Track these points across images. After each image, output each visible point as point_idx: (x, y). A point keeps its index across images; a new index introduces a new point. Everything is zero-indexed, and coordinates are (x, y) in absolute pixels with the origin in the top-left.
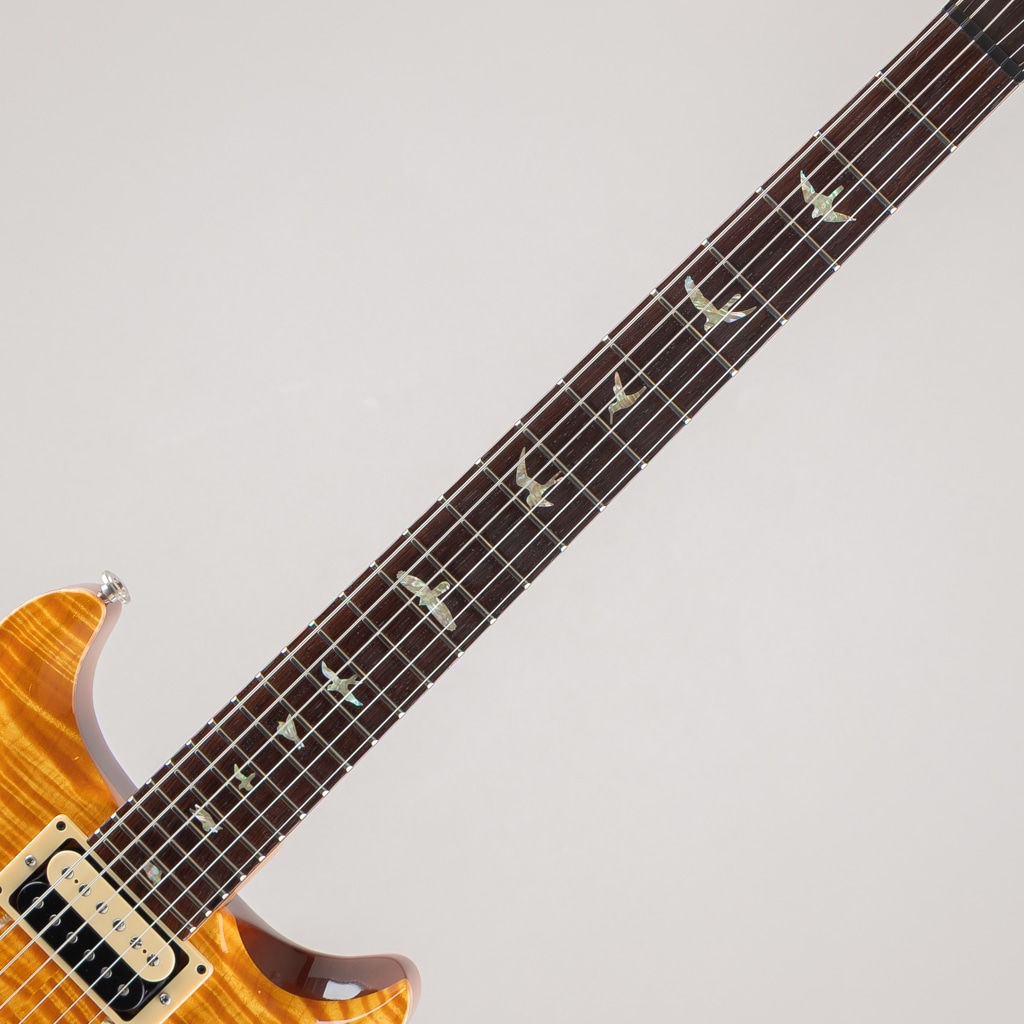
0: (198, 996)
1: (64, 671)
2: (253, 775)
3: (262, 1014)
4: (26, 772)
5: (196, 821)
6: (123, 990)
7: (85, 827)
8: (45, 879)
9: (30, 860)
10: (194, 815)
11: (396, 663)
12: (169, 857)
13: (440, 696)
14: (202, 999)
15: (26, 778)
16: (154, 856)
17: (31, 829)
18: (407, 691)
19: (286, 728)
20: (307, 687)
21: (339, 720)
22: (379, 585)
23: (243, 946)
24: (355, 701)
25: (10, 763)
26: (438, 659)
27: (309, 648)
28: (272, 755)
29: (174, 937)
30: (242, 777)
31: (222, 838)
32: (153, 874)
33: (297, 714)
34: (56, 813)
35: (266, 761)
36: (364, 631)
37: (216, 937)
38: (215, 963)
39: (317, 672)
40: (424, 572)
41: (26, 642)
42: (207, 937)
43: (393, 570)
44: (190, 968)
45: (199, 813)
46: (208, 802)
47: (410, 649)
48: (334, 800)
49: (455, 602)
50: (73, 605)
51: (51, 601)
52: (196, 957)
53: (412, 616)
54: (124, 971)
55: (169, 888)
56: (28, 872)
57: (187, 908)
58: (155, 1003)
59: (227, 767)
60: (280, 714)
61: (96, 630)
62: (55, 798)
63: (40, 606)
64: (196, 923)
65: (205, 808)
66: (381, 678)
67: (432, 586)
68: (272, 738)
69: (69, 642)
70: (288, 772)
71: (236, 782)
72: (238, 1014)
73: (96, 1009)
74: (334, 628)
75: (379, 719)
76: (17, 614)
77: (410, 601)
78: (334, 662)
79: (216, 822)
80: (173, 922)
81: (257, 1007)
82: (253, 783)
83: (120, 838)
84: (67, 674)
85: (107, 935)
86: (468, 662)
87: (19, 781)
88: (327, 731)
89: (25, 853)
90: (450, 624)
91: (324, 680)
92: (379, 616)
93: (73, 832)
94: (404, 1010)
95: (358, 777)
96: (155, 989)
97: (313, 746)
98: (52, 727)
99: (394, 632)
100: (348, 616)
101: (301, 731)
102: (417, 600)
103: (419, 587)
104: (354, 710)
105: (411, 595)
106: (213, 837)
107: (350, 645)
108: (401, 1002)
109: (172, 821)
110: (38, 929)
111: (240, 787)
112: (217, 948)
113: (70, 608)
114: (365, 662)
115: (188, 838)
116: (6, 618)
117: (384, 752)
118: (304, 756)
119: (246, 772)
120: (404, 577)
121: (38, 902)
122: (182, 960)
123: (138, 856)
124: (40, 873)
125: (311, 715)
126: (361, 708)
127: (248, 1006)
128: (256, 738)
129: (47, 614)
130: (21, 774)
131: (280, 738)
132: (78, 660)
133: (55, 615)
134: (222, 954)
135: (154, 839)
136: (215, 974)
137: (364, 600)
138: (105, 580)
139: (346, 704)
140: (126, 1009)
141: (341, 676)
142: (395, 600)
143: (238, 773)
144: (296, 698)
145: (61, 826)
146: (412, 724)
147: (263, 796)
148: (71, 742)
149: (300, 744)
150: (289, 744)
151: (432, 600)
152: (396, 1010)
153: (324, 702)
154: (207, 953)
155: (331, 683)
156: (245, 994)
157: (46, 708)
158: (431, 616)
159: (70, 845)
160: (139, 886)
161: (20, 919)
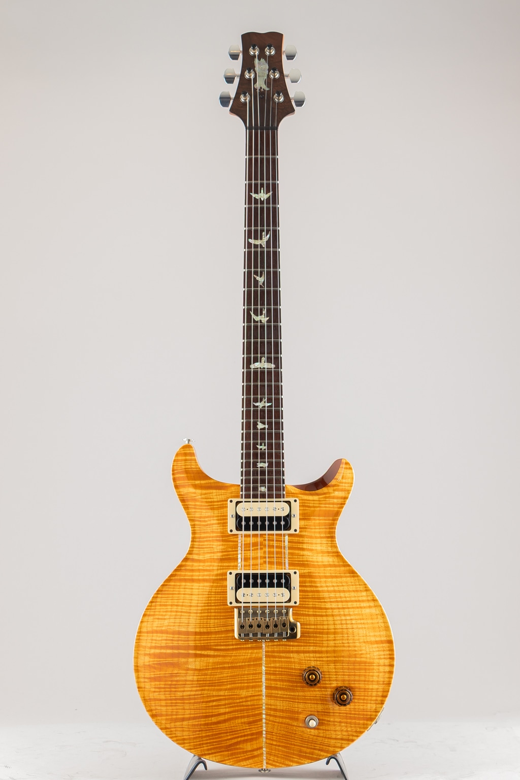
0: (301, 508)
1: (196, 468)
2: (263, 444)
4: (211, 498)
5: (261, 467)
6: (283, 523)
7: (237, 497)
8: (239, 516)
9: (232, 516)
10: (259, 467)
11: (270, 386)
12: (263, 481)
13: (287, 384)
15: (212, 500)
16: (259, 485)
17: (225, 509)
18: (278, 390)
19: (260, 426)
20: (255, 412)
21: (270, 412)
22: (249, 373)
24: (270, 404)
25: (205, 500)
26: (278, 376)
27: (248, 403)
28: (263, 435)
29: (282, 499)
30: (261, 447)
31: (270, 465)
32: (263, 489)
33: (259, 420)
34: (227, 501)
35: (263, 438)
36: (256, 387)
38: (297, 497)
39: (254, 406)
40: (256, 360)
41: (181, 469)
42: (289, 493)
43: (248, 367)
44: (293, 503)
45: (259, 465)
46: (259, 460)
47: (270, 380)
48: (286, 431)
49: (269, 360)
50: (184, 450)
51: (177, 455)
52: (292, 500)
53: (263, 373)
54: (279, 519)
55: (270, 489)
56: (234, 519)
57: (278, 489)
58: (293, 519)
59: (255, 448)
60: (255, 424)
61: (194, 452)
62: (223, 497)
63: (176, 458)
64: (284, 491)
65: (260, 463)
66: (270, 393)
67: (261, 362)
68: (259, 431)
69: (191, 460)
70: (270, 435)
71: (261, 449)
72: (314, 503)
73: (280, 535)
74: (248, 393)
75: (278, 403)
76: (173, 466)
77: (259, 370)
78: (256, 400)
79: (265, 463)
80: (278, 496)
81: (316, 498)
82: (265, 446)
83: (247, 489)
85: (267, 514)
86: (285, 371)
87: (211, 502)
88: (270, 417)
89: (229, 516)
90: (273, 366)
91: (257, 407)
92: (255, 380)
93: (235, 500)
94: (350, 465)
95: (286, 420)
96: (289, 516)
97: (270, 424)
98: (206, 483)
99: (262, 380)
100: (248, 387)
101: (264, 423)
102: (260, 368)
103: (257, 365)
104: (271, 406)
105: (258, 368)
106: (268, 467)
107: (255, 393)
108: (347, 463)
109: (255, 473)
110: (249, 530)
111: (263, 449)
112: (294, 493)
113: (184, 452)
114: (263, 393)
115: (263, 473)
117: (286, 409)
118: (270, 428)
119: (261, 445)
120: (252, 366)
121: (243, 523)
122: (289, 503)
123: (255, 489)
124: (237, 515)
125: (263, 417)
126: (272, 404)
128: (255, 435)
129: (180, 458)
130: (210, 500)
131: (261, 429)
133: (182, 456)
134: (296, 494)
135: (255, 481)
136: (299, 500)
137: (248, 380)
138: (185, 440)
139: (268, 407)
140: (287, 527)
141: (260, 402)
142: (256, 372)
143: (259, 447)
144: (255, 417)
145: (231, 501)
146: (286, 397)
147: (270, 446)
148: (214, 483)
149: (266, 426)
150: (264, 429)
151: (263, 365)
152: (348, 466)
153: (263, 411)
154: (293, 497)
155: (260, 405)
156: (311, 498)
158: (267, 368)
159: (238, 503)
160: (263, 496)
161: (243, 532)
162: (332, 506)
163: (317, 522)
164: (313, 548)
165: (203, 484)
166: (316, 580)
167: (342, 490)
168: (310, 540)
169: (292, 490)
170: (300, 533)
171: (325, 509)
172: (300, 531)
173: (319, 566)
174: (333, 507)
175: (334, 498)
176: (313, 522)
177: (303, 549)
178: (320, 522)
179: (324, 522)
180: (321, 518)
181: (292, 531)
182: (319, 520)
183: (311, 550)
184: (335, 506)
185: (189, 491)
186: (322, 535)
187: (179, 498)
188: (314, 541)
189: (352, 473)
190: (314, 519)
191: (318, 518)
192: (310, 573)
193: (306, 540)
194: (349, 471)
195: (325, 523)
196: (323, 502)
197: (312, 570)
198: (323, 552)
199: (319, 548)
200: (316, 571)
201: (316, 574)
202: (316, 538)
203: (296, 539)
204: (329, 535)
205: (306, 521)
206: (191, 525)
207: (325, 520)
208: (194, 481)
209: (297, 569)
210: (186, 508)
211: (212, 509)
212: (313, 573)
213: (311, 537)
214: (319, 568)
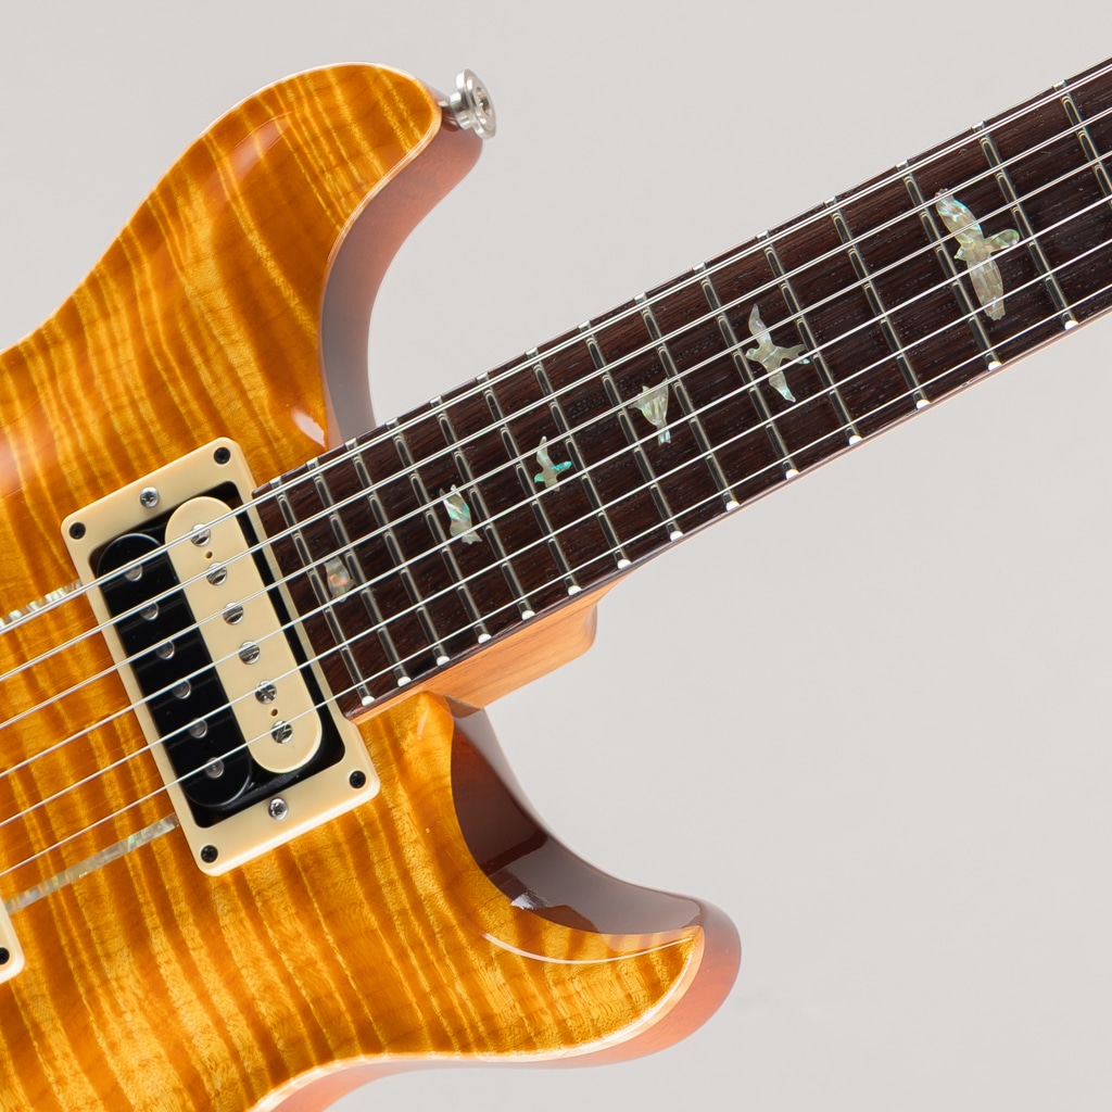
0: (337, 827)
1: (330, 205)
2: (563, 462)
3: (430, 897)
4: (203, 351)
5: (440, 508)
6: (214, 765)
7: (261, 474)
8: (161, 532)
9: (149, 497)
10: (443, 498)
11: (877, 341)
12: (375, 558)
14: (340, 836)
15: (198, 361)
16: (349, 547)
17: (174, 449)
18: (878, 397)
19: (651, 402)
20: (712, 338)
21: (746, 411)
22: (898, 198)
23: (449, 779)
24: (785, 392)
25: (183, 327)
26: (952, 358)
27: (742, 274)
28: (612, 435)
29: (330, 700)
30: (544, 459)
31: (472, 555)
32: (341, 585)
33: (679, 377)
34: (222, 431)
35: (594, 445)
36: (844, 271)
37: (404, 736)
38: (387, 781)
39: (738, 316)
40: (981, 200)
41: (289, 131)
42: (390, 730)
43: (931, 180)
44: (341, 771)
45: (450, 497)
46: (472, 484)
47: (910, 325)
49: (1016, 267)
50: (387, 94)
51: (355, 78)
52: (357, 755)
53: (933, 269)
54: (227, 731)
55: (354, 613)
56: (139, 516)
57: (372, 656)
58: (258, 811)
59: (528, 434)
60: (646, 373)
61: (411, 153)
62: (232, 409)
63: (333, 79)
64: (376, 689)
65: (464, 493)
66: (841, 362)
67: (989, 229)
68: (621, 407)
69: (356, 155)
70: (629, 473)
71: (534, 466)
72: (391, 883)
73: (157, 781)
74: (795, 251)
75: (813, 431)
76: (291, 83)
77: (939, 242)
78: (773, 308)
79: (475, 521)
80: (338, 673)
81: (427, 881)
82: (560, 478)
83: (306, 499)
84: (335, 213)
85: (224, 660)
87: (185, 361)
88: (717, 427)
89: (145, 483)
91: (743, 332)
92: (877, 251)
93: (237, 471)
94: (674, 976)
96: (266, 786)
98: (275, 291)
99: (893, 289)
100: (826, 235)
101: (674, 410)
102: (953, 245)
104: (776, 403)
105: (945, 232)
106: (459, 546)
107: (808, 288)
108: (674, 959)
109: (401, 499)
110: (114, 610)
111: (538, 478)
112: (399, 754)
113: (379, 96)
114: (823, 325)
115: (417, 534)
116: (271, 85)
118: (661, 457)
119: (557, 454)
121: (132, 568)
122: (332, 749)
123: (323, 539)
125: (700, 389)
126: (792, 404)
127: (413, 874)
128: (596, 398)
129: (339, 95)
130: (193, 350)
131: (636, 415)
132: (362, 195)
133: (352, 102)
134: (404, 770)
135: (359, 520)
136: (379, 801)
137: (863, 216)
139: (767, 388)
140: (210, 804)
141: (774, 337)
142: (916, 233)
143: (541, 452)
144: (685, 351)
145: (222, 456)
147: (570, 502)
149: (663, 432)
150: (645, 427)
152: (661, 970)
153: (731, 373)
154: (380, 759)
155: (755, 344)
156: (417, 854)
157: (279, 254)
158: (966, 279)
159: (227, 493)
160: (306, 595)
161: (90, 586)
162: (425, 984)
163: (312, 949)
164: (174, 993)
165: (264, 274)
166: (15, 1080)
167: (523, 999)
168: (200, 955)
169: (410, 737)
170: (213, 885)
171: (391, 954)
172: (222, 883)
173: (95, 1067)
174: (423, 998)
175: (466, 972)
176: (301, 928)
177: (138, 938)
178: (321, 965)
179: (333, 985)
180: (340, 958)
181: (198, 838)
182: (328, 955)
183: (157, 987)
184: (434, 1001)
185: (200, 225)
186: (263, 1008)
187: (152, 197)
188: (212, 979)
189: (636, 1012)
190: (315, 926)
191: (330, 939)
192: (40, 1035)
193: (191, 932)
194: (636, 986)
195: (330, 996)
196: (419, 930)
197: (58, 1040)
198: (179, 1052)
199: (193, 1018)
200: (59, 1063)
201: (47, 1070)
202: (233, 982)
203: (174, 881)
204: (280, 1045)
205: (282, 887)
206: (48, 326)
207: (343, 982)
208: (252, 225)
209: (28, 959)
210: (119, 261)
211: (155, 385)
212: (47, 1049)
213: (220, 954)
214: (88, 1071)
